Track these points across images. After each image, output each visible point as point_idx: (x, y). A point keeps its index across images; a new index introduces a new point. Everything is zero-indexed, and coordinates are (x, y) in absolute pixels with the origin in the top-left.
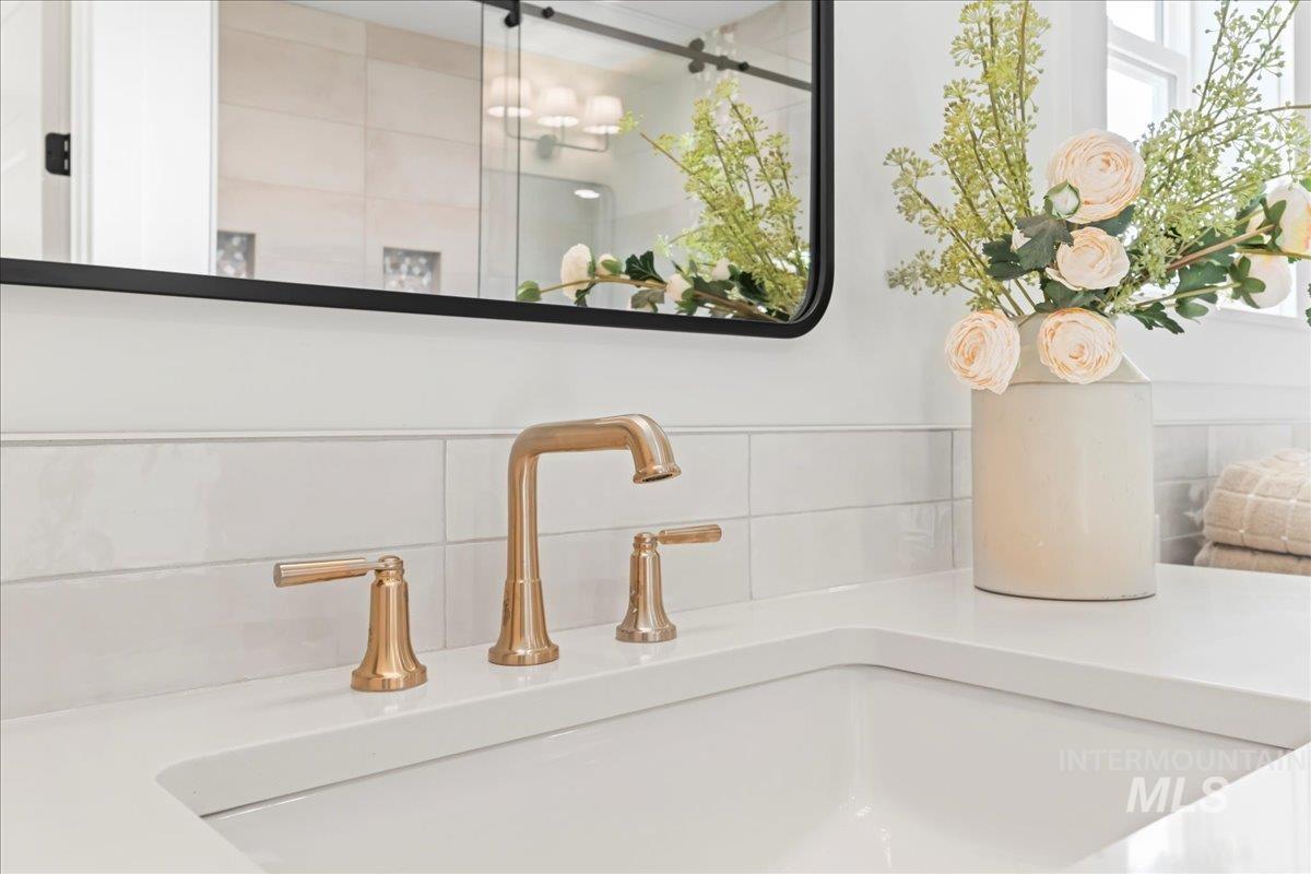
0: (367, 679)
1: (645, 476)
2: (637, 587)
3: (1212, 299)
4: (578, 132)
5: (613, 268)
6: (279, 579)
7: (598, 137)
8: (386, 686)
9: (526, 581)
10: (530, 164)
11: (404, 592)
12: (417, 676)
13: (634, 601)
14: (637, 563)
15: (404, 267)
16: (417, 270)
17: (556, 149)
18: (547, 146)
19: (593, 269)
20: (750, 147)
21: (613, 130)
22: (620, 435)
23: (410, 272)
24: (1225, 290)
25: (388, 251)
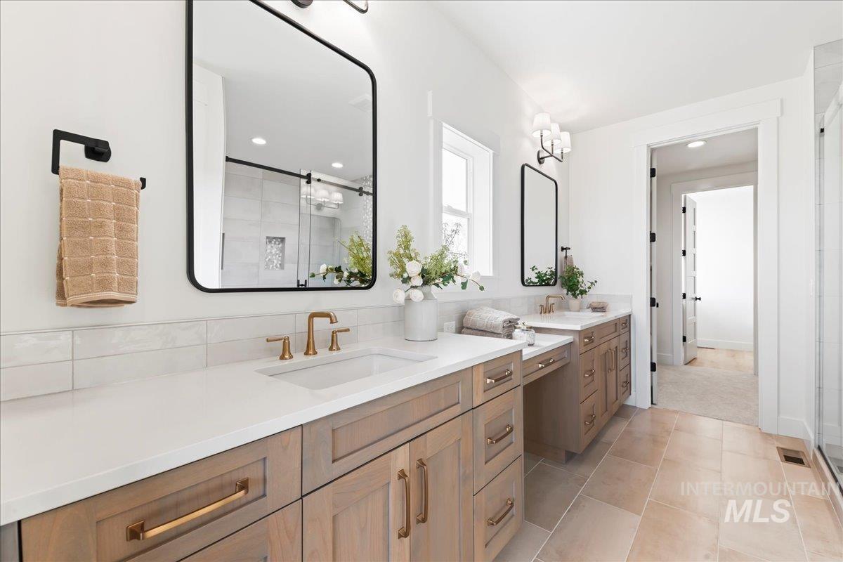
0: (282, 358)
1: (332, 322)
2: (333, 340)
3: (449, 283)
4: (329, 203)
5: (332, 269)
6: (268, 341)
7: (336, 204)
8: (286, 359)
9: (311, 340)
10: (314, 212)
11: (289, 342)
12: (291, 357)
13: (332, 343)
14: (333, 336)
15: (273, 242)
16: (277, 243)
17: (322, 208)
18: (320, 207)
19: (327, 270)
20: (362, 245)
21: (340, 203)
22: (327, 315)
23: (275, 243)
24: (451, 281)
25: (267, 237)
